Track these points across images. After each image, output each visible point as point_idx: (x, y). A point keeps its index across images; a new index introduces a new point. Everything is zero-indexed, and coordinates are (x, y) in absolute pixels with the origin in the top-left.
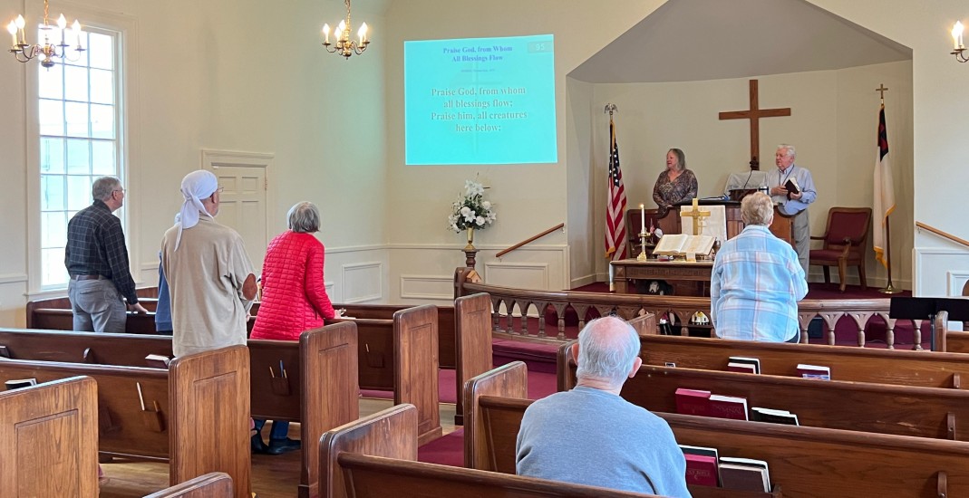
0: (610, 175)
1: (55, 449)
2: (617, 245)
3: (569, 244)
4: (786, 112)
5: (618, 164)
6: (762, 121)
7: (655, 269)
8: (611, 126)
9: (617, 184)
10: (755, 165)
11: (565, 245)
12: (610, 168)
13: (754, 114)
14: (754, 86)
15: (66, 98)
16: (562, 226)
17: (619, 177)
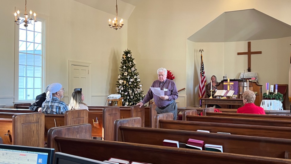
0: (201, 73)
1: (32, 133)
2: (202, 96)
3: (187, 95)
4: (260, 53)
5: (204, 69)
6: (252, 56)
7: (215, 101)
8: (201, 57)
9: (203, 76)
10: (249, 70)
11: (185, 95)
12: (201, 70)
13: (249, 53)
14: (249, 44)
15: (28, 41)
16: (184, 89)
17: (204, 73)
